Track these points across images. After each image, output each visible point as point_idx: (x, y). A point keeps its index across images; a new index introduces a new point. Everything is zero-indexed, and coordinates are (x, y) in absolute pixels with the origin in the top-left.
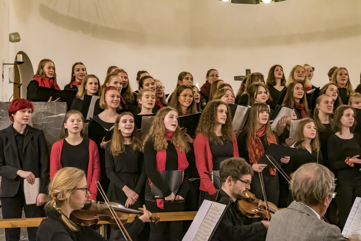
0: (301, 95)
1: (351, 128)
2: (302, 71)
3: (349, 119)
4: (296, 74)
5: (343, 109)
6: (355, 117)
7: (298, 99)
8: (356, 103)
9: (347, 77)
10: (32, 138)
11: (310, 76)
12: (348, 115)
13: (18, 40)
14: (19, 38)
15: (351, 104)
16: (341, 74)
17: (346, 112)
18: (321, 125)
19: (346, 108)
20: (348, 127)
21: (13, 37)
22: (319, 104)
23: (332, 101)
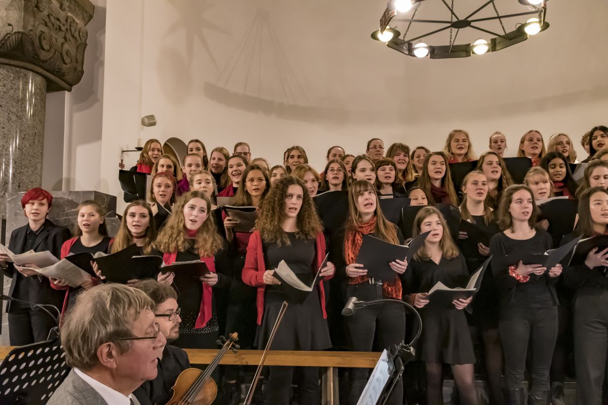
0: (441, 173)
2: (464, 138)
3: (522, 208)
4: (453, 144)
7: (437, 179)
8: (534, 184)
9: (540, 143)
10: (47, 238)
11: (500, 148)
12: (520, 201)
13: (154, 124)
14: (154, 121)
15: (528, 184)
16: (531, 140)
17: (516, 196)
19: (516, 189)
20: (520, 220)
21: (146, 121)
22: (465, 185)
23: (484, 181)
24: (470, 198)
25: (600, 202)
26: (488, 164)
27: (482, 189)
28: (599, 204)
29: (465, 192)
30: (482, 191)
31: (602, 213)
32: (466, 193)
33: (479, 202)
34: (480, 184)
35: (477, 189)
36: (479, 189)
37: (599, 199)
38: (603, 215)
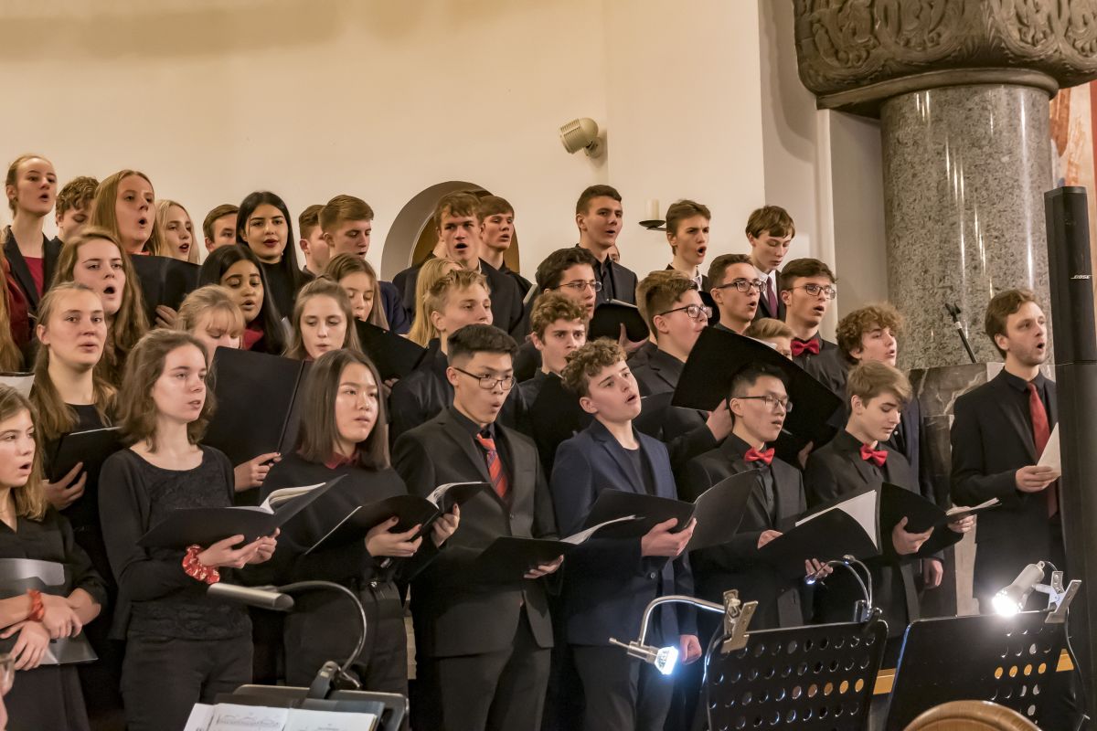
1: (191, 425)
3: (189, 391)
5: (163, 347)
6: (208, 380)
11: (45, 197)
12: (184, 372)
16: (131, 199)
17: (173, 359)
18: (58, 410)
19: (174, 342)
20: (179, 421)
22: (44, 322)
23: (97, 312)
24: (57, 355)
25: (354, 389)
26: (89, 268)
27: (92, 334)
28: (352, 392)
29: (46, 342)
30: (93, 339)
31: (357, 415)
32: (49, 345)
33: (82, 368)
34: (87, 318)
35: (79, 334)
36: (86, 334)
37: (354, 382)
38: (358, 419)
